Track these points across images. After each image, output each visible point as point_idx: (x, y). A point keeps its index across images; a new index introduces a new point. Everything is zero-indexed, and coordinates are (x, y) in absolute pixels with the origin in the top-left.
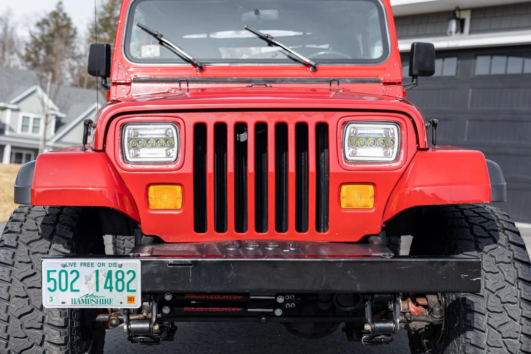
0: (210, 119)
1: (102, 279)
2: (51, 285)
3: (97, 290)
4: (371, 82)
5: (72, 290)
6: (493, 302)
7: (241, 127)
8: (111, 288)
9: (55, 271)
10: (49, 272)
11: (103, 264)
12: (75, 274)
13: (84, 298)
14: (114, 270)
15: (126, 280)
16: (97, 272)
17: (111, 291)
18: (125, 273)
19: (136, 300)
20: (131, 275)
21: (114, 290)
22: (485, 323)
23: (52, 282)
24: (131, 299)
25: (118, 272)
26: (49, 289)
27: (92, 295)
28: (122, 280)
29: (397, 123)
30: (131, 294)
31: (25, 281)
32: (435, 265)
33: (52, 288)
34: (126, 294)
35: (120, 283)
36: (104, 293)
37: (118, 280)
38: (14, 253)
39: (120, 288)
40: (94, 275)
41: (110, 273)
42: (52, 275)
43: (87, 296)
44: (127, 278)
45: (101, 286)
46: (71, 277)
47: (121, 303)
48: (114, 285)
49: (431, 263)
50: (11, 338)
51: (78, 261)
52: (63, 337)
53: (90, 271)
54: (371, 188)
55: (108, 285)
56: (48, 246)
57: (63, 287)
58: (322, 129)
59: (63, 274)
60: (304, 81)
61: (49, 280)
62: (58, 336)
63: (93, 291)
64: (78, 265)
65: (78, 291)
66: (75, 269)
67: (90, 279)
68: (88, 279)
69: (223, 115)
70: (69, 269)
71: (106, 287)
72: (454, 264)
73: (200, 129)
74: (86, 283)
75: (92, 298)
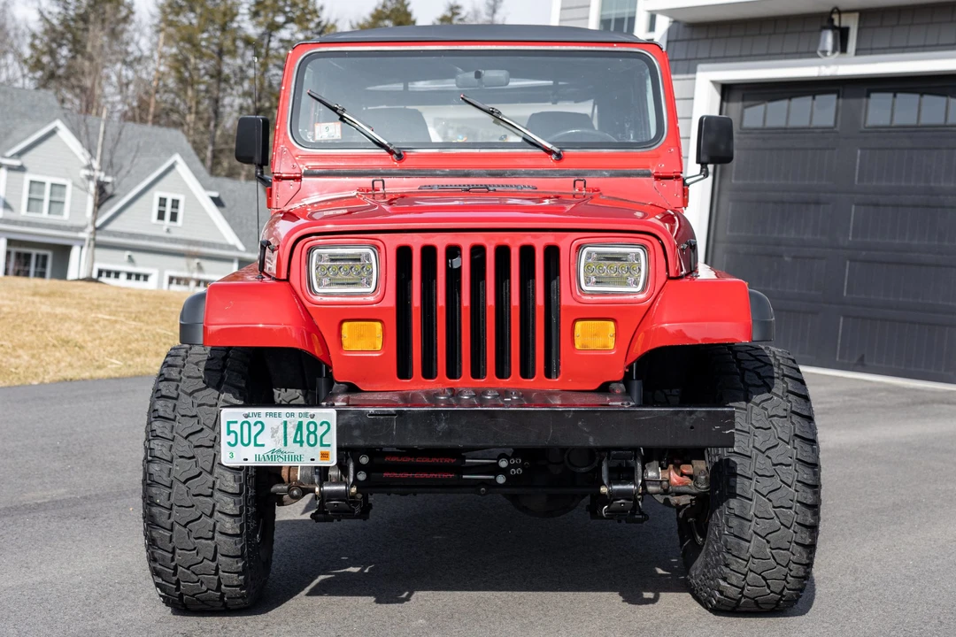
0: (416, 242)
1: (291, 431)
2: (232, 438)
3: (286, 444)
4: (638, 175)
5: (256, 445)
6: (762, 464)
7: (453, 251)
8: (301, 442)
9: (236, 422)
10: (229, 423)
11: (292, 415)
12: (259, 426)
13: (270, 454)
14: (305, 421)
15: (319, 433)
16: (285, 423)
17: (301, 446)
18: (318, 424)
19: (330, 456)
20: (325, 426)
21: (305, 444)
22: (752, 490)
23: (233, 435)
24: (325, 456)
25: (310, 423)
26: (229, 443)
27: (279, 451)
28: (314, 433)
29: (643, 247)
30: (325, 449)
31: (191, 438)
32: (681, 415)
33: (233, 443)
34: (319, 449)
35: (312, 437)
36: (293, 448)
37: (310, 433)
38: (175, 405)
39: (312, 442)
40: (282, 428)
41: (300, 424)
42: (233, 427)
43: (273, 451)
44: (321, 430)
45: (290, 440)
46: (255, 430)
47: (313, 460)
48: (305, 439)
49: (677, 413)
50: (175, 508)
51: (263, 411)
52: (238, 506)
53: (277, 422)
54: (611, 325)
55: (298, 439)
56: (217, 397)
57: (246, 442)
58: (552, 253)
59: (246, 426)
60: (544, 174)
61: (229, 433)
62: (232, 505)
63: (280, 446)
64: (263, 415)
65: (263, 445)
66: (259, 420)
67: (277, 432)
68: (274, 432)
69: (433, 237)
70: (252, 420)
71: (295, 441)
72: (703, 414)
73: (404, 254)
74: (273, 436)
75: (280, 454)
